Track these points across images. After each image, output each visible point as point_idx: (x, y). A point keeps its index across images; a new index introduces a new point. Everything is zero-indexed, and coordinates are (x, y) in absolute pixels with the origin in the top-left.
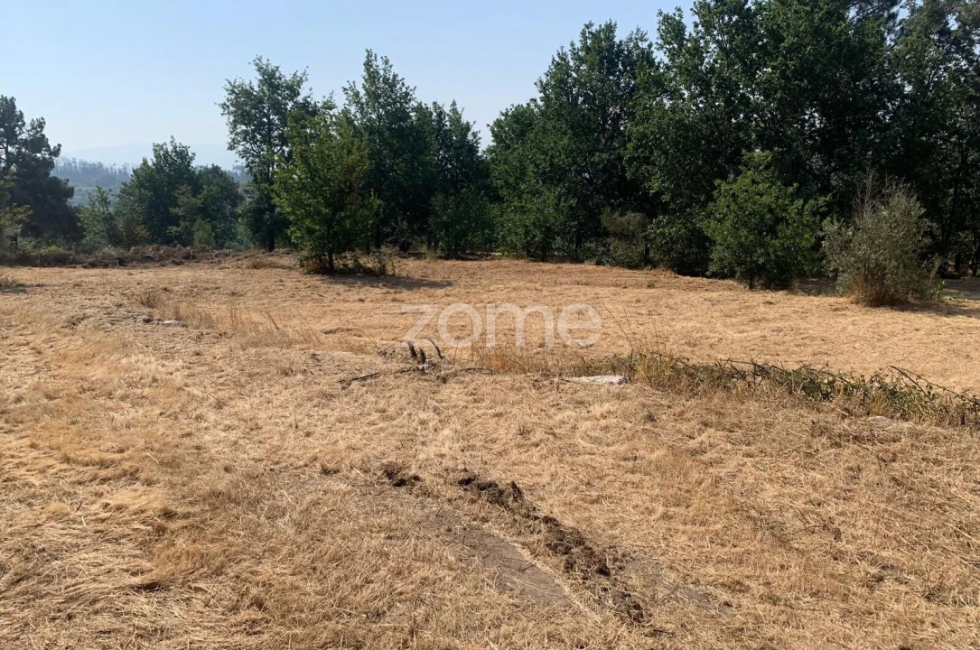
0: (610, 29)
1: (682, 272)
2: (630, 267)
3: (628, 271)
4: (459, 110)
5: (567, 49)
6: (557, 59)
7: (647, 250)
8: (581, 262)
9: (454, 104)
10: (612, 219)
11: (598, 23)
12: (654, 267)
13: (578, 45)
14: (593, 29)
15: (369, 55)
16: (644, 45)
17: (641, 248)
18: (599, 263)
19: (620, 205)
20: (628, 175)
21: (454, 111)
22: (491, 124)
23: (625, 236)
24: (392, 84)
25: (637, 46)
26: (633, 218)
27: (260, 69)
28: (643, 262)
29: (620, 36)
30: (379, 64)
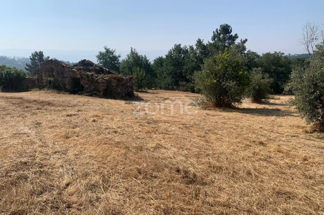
0: (180, 45)
1: (192, 92)
2: (184, 91)
3: (184, 92)
4: (146, 57)
5: (172, 48)
6: (170, 51)
7: (187, 89)
8: (175, 90)
9: (145, 55)
10: (180, 83)
11: (178, 44)
12: (188, 91)
13: (174, 48)
14: (177, 45)
15: (131, 48)
16: (187, 49)
17: (186, 88)
18: (178, 91)
19: (182, 80)
20: (183, 75)
21: (145, 57)
22: (154, 60)
23: (183, 86)
24: (136, 54)
25: (185, 49)
26: (184, 83)
27: (105, 49)
28: (186, 91)
29: (182, 47)
30: (133, 50)
